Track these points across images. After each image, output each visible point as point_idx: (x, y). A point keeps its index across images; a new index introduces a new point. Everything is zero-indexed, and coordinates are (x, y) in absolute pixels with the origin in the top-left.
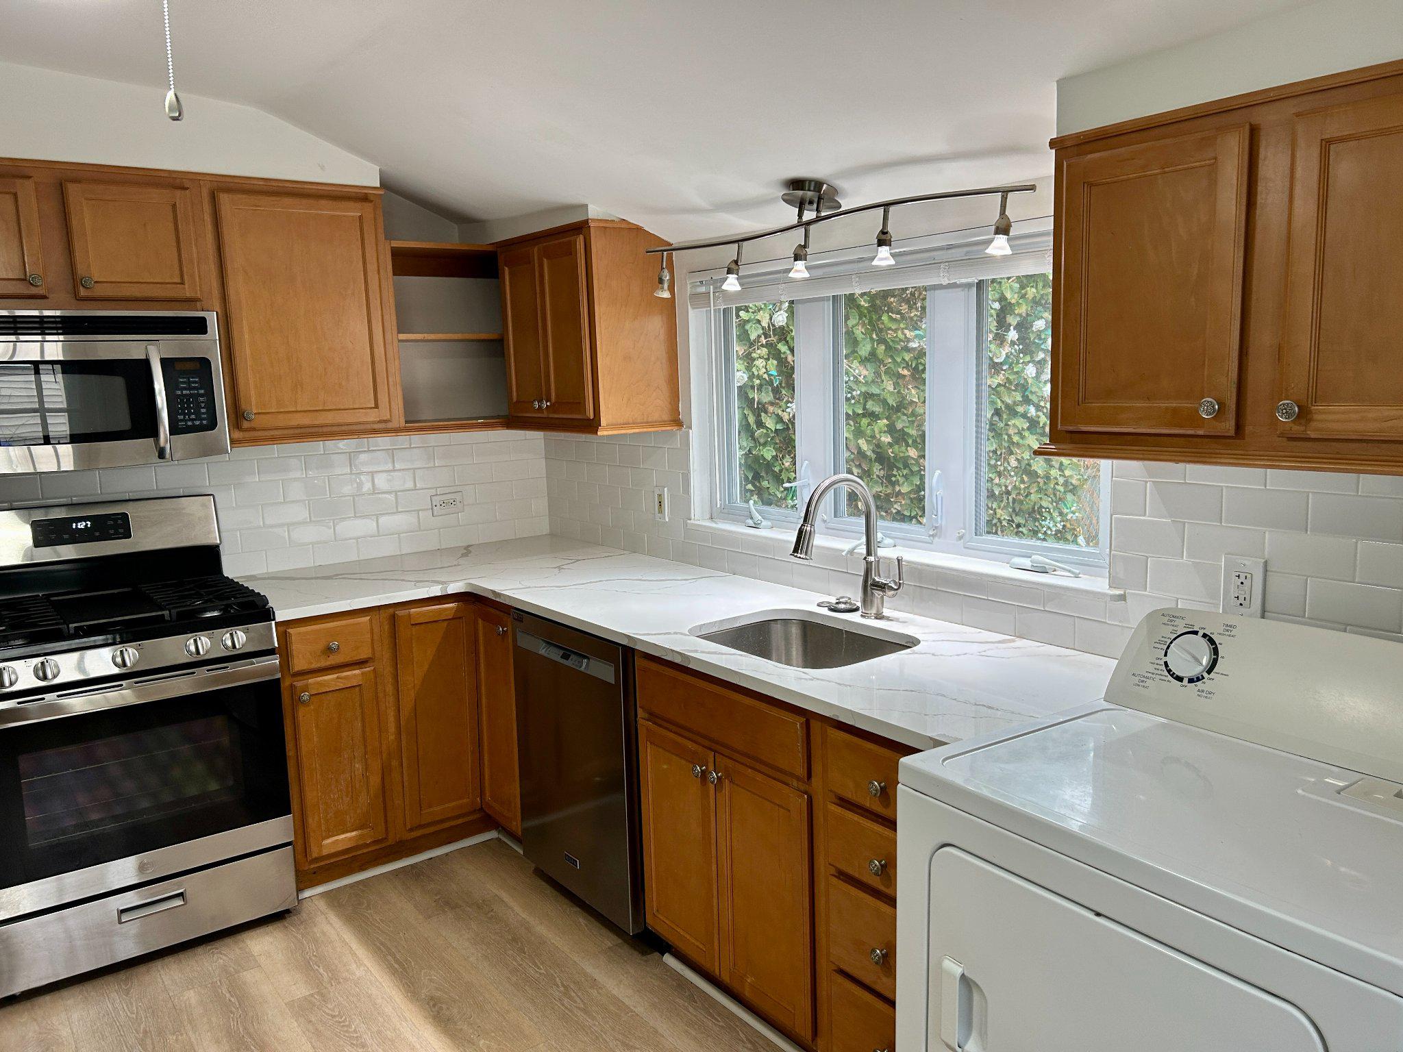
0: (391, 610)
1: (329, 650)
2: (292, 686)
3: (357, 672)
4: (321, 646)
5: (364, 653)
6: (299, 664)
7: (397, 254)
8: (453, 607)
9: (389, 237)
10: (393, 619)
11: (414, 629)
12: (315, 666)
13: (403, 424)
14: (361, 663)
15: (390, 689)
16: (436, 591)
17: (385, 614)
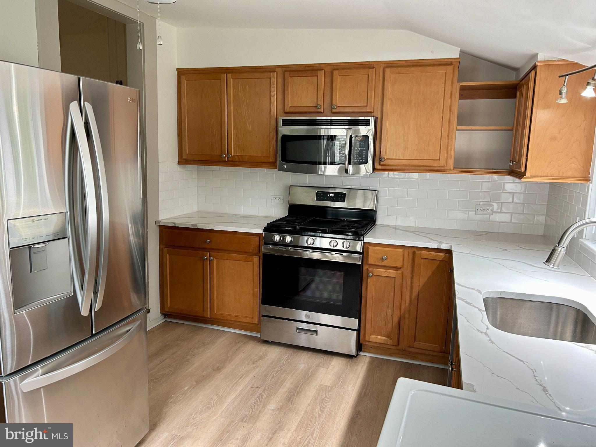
0: (414, 249)
1: (382, 259)
2: (368, 269)
3: (394, 271)
4: (380, 256)
5: (399, 265)
6: (371, 261)
7: (462, 89)
8: (443, 256)
9: (459, 81)
10: (414, 253)
11: (423, 260)
12: (376, 264)
13: (452, 168)
14: (397, 268)
15: (409, 283)
16: (435, 246)
17: (411, 251)
